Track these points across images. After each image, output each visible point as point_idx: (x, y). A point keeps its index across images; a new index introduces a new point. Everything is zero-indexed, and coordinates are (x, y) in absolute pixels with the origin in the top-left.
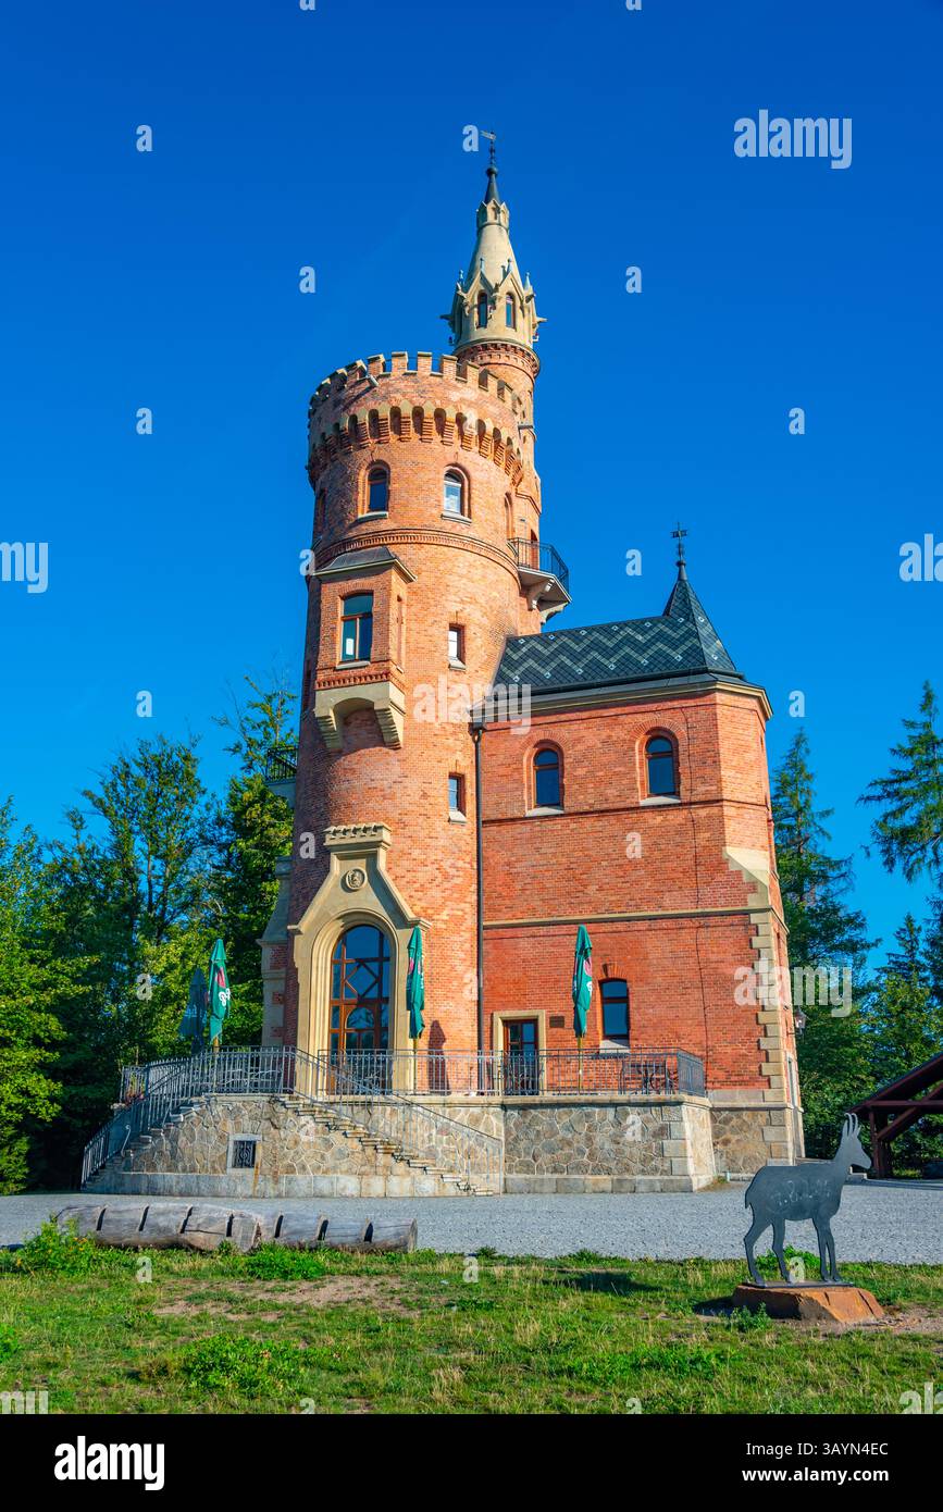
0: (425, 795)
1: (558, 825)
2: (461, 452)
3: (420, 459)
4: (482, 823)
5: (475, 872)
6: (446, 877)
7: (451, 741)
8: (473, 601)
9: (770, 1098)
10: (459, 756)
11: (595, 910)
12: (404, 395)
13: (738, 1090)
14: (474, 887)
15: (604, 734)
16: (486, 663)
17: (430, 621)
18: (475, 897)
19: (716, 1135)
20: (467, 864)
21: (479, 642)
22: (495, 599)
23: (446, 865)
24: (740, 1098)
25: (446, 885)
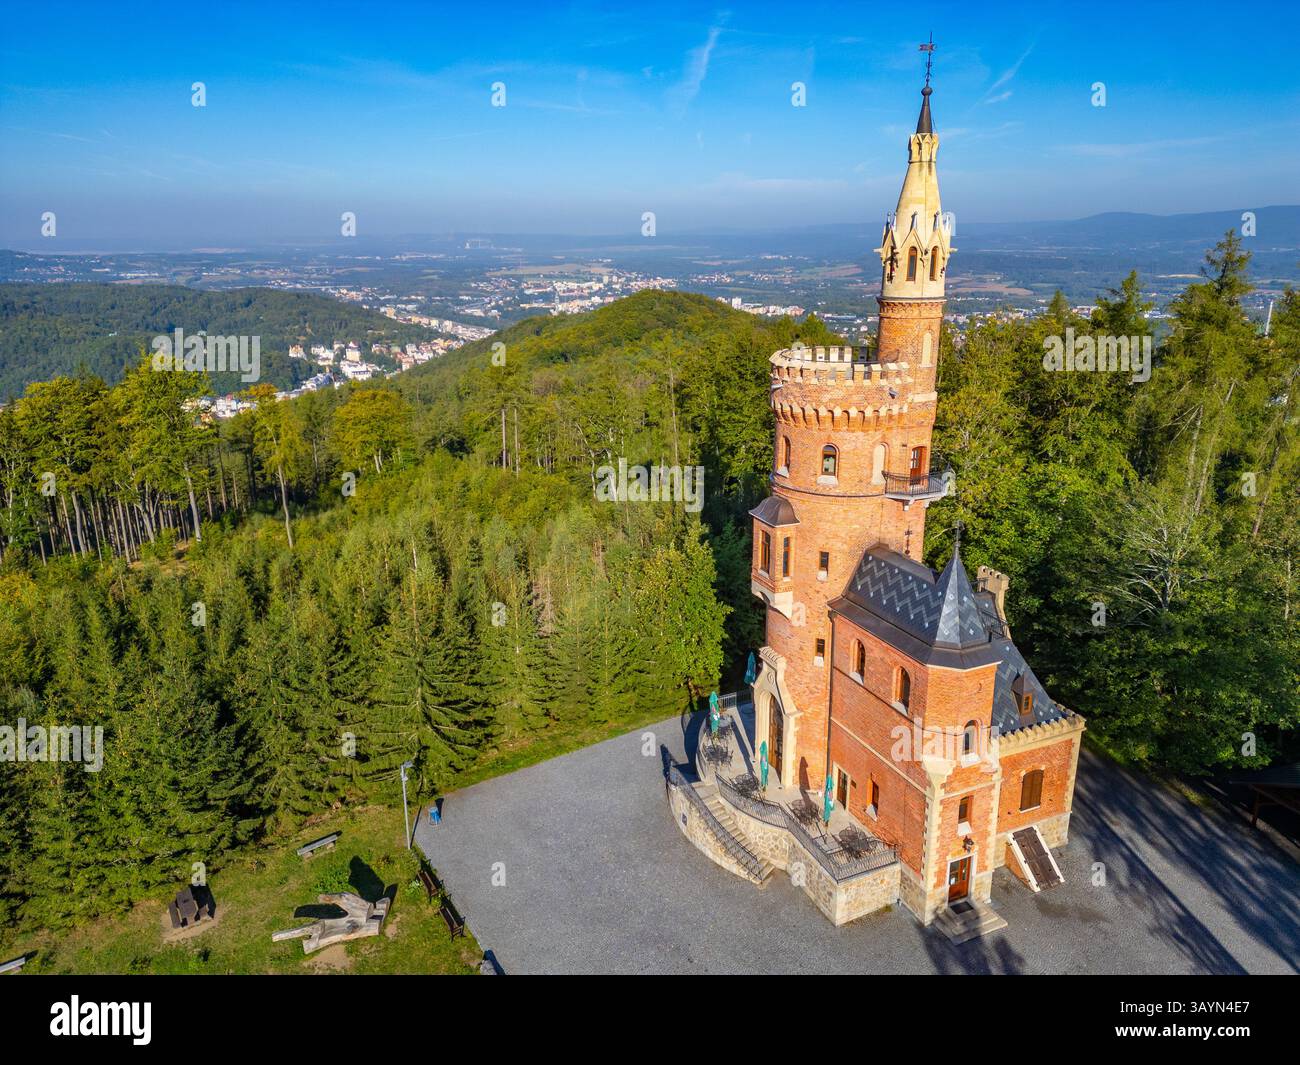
0: (801, 649)
1: (861, 690)
2: (832, 434)
3: (806, 441)
4: (833, 667)
5: (828, 691)
6: (811, 692)
7: (817, 621)
8: (836, 536)
9: (922, 884)
10: (821, 629)
11: (871, 744)
12: (795, 397)
13: (912, 870)
14: (828, 698)
15: (882, 655)
16: (844, 574)
17: (807, 549)
18: (828, 703)
19: (902, 881)
20: (824, 686)
21: (838, 562)
22: (855, 529)
23: (812, 686)
24: (911, 874)
25: (811, 696)
